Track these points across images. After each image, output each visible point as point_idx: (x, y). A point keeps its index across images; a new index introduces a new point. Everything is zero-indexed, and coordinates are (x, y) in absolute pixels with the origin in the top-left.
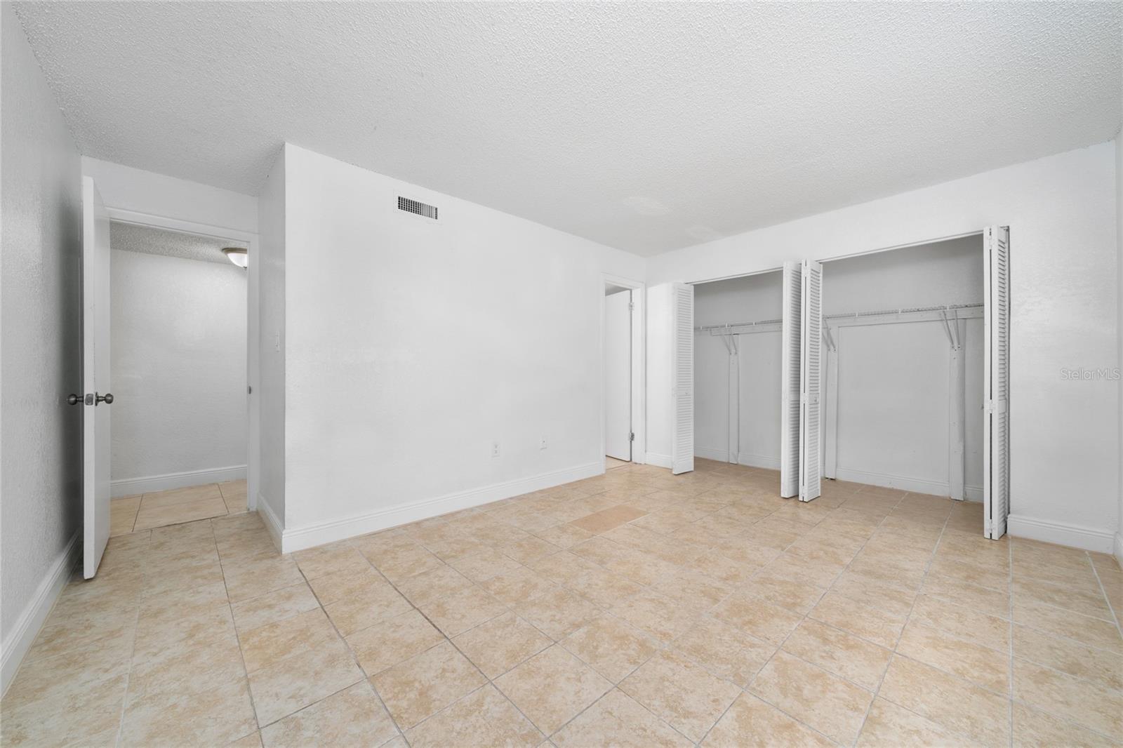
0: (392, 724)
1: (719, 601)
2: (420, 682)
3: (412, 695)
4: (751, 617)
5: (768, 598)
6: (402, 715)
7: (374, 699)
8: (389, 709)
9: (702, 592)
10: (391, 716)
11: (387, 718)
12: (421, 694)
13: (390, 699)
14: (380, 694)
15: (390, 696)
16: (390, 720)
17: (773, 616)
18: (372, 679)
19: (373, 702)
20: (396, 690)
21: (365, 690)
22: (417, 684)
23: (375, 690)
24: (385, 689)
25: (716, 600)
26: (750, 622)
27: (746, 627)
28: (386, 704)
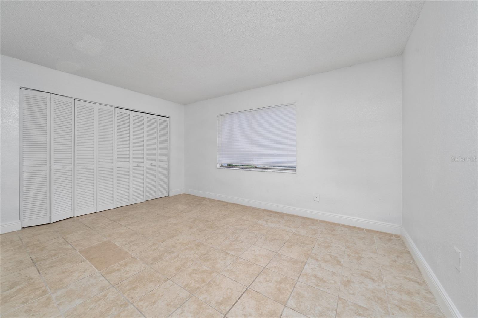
0: (297, 284)
2: (276, 286)
3: (283, 285)
6: (292, 284)
7: (293, 296)
8: (292, 289)
10: (294, 287)
11: (296, 287)
12: (281, 283)
13: (289, 291)
14: (289, 296)
15: (287, 292)
16: (296, 286)
18: (285, 304)
19: (294, 295)
20: (284, 292)
21: (291, 303)
22: (278, 286)
23: (288, 299)
24: (286, 295)
28: (291, 291)
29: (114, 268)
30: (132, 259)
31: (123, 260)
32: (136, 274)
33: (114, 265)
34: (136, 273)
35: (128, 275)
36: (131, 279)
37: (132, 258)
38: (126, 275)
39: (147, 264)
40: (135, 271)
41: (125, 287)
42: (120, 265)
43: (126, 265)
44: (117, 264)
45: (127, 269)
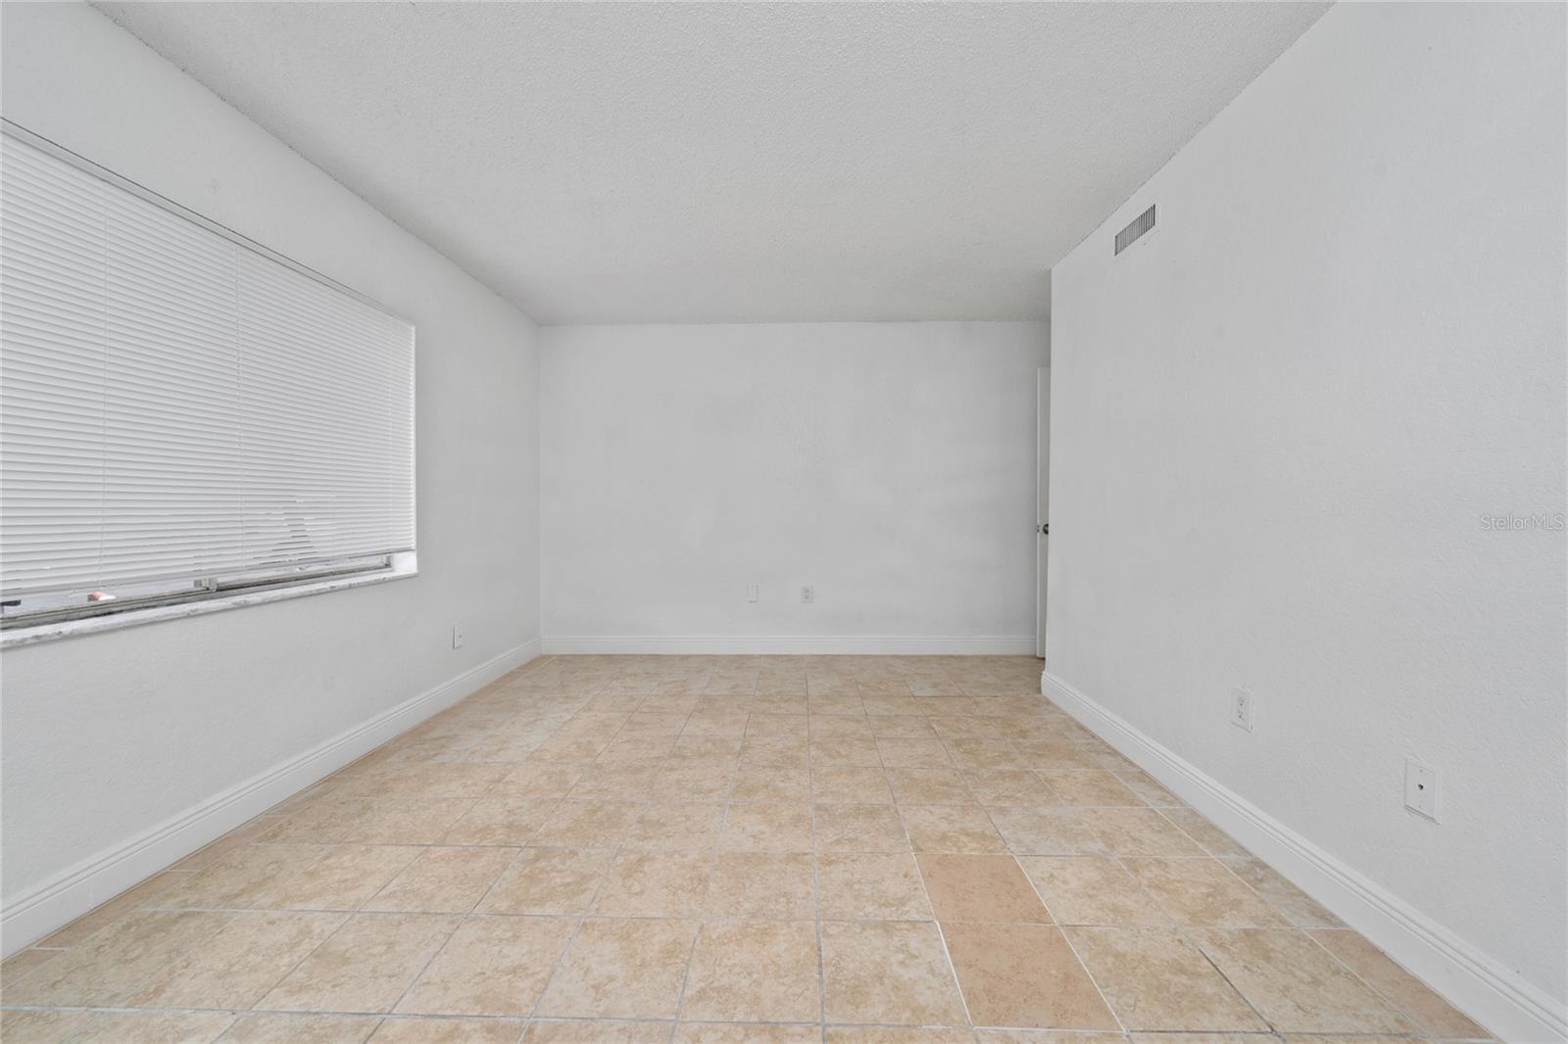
1: (638, 822)
4: (595, 818)
5: (573, 853)
9: (664, 825)
17: (569, 830)
25: (641, 821)
26: (595, 812)
27: (599, 804)
29: (975, 845)
30: (922, 847)
31: (947, 855)
32: (933, 805)
33: (972, 853)
34: (931, 808)
35: (948, 810)
36: (946, 802)
37: (922, 850)
38: (952, 812)
39: (897, 812)
40: (930, 812)
41: (960, 795)
42: (959, 844)
43: (944, 837)
44: (966, 852)
45: (944, 826)
